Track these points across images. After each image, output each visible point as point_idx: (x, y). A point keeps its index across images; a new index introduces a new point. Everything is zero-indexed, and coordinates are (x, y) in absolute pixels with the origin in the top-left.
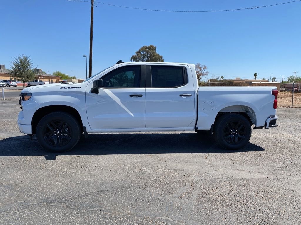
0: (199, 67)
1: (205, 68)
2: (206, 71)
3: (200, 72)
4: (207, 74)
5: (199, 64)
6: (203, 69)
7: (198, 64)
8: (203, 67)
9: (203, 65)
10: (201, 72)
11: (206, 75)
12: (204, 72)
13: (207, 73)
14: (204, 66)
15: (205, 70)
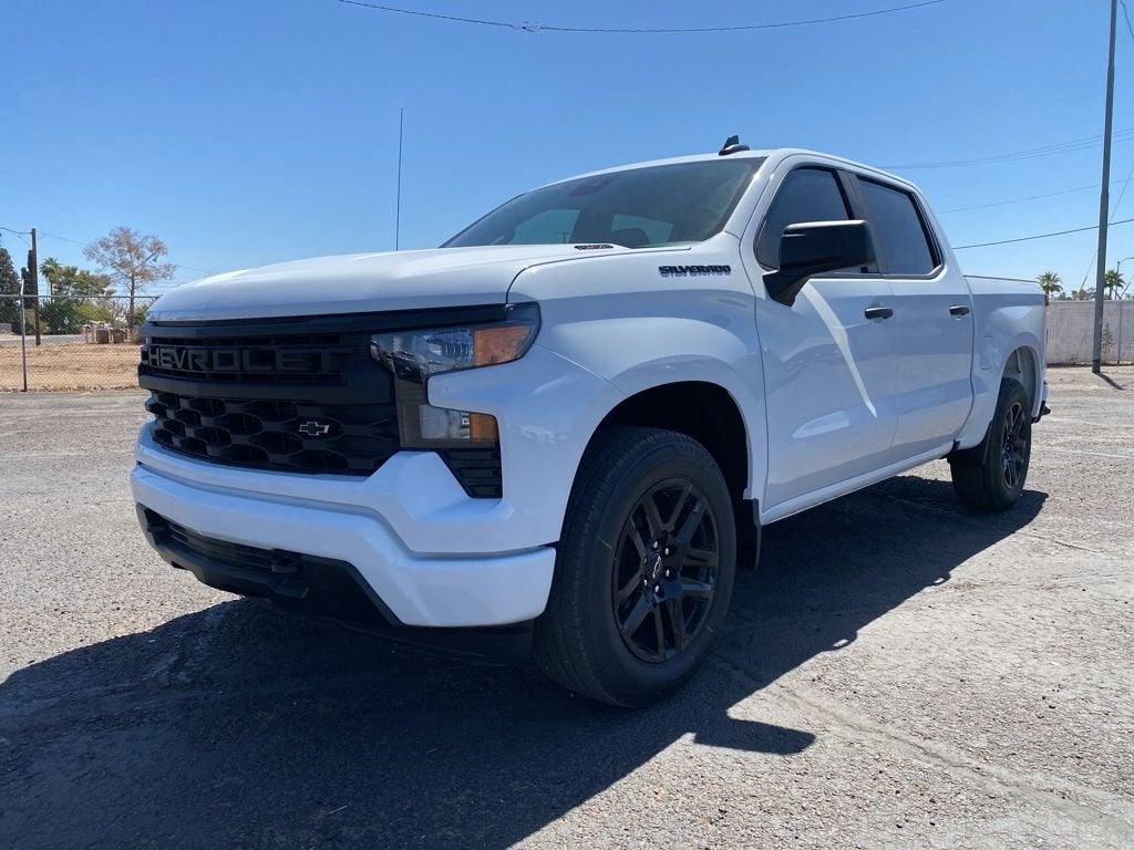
0: (129, 244)
1: (158, 248)
2: (162, 260)
3: (136, 263)
4: (167, 272)
5: (128, 231)
6: (148, 254)
7: (121, 229)
8: (149, 243)
9: (147, 238)
10: (143, 265)
11: (164, 277)
12: (156, 264)
13: (167, 267)
14: (150, 240)
15: (158, 259)
